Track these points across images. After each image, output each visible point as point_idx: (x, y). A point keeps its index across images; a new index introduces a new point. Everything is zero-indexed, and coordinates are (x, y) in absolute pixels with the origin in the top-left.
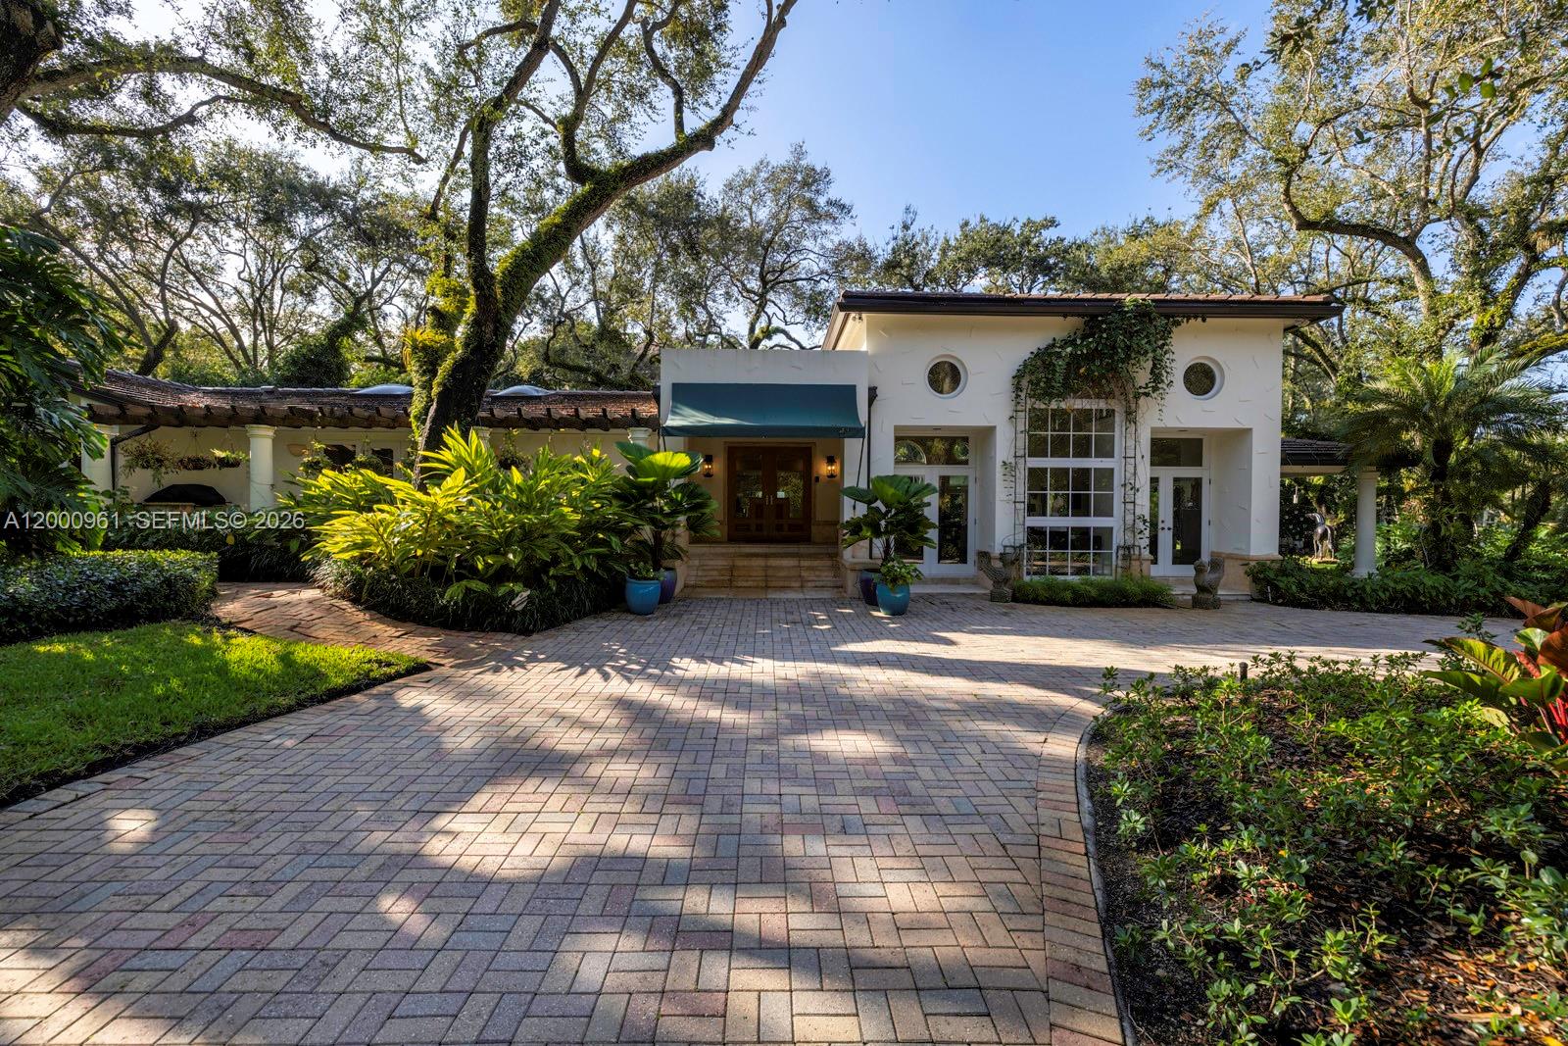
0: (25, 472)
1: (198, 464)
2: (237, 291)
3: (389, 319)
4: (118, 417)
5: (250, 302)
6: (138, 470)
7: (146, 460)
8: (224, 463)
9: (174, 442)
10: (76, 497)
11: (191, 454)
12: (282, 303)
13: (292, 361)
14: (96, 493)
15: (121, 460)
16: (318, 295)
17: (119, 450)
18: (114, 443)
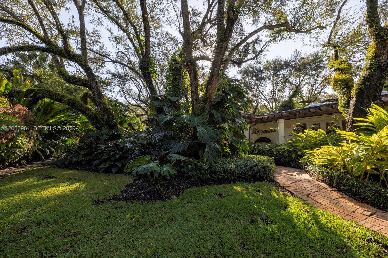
0: (234, 135)
1: (266, 132)
2: (269, 94)
3: (304, 91)
4: (250, 122)
5: (271, 96)
6: (254, 134)
7: (256, 132)
8: (272, 131)
9: (261, 127)
10: (243, 141)
11: (264, 129)
12: (278, 94)
13: (281, 106)
14: (247, 140)
15: (251, 132)
16: (285, 90)
17: (250, 130)
18: (249, 128)
